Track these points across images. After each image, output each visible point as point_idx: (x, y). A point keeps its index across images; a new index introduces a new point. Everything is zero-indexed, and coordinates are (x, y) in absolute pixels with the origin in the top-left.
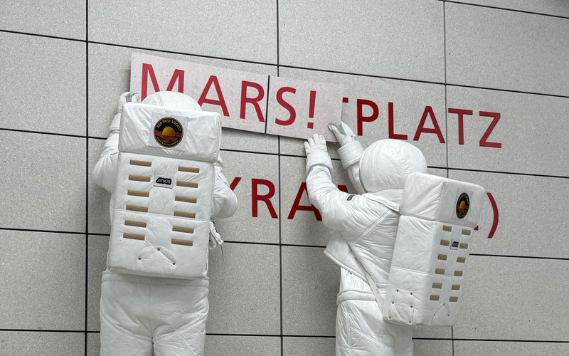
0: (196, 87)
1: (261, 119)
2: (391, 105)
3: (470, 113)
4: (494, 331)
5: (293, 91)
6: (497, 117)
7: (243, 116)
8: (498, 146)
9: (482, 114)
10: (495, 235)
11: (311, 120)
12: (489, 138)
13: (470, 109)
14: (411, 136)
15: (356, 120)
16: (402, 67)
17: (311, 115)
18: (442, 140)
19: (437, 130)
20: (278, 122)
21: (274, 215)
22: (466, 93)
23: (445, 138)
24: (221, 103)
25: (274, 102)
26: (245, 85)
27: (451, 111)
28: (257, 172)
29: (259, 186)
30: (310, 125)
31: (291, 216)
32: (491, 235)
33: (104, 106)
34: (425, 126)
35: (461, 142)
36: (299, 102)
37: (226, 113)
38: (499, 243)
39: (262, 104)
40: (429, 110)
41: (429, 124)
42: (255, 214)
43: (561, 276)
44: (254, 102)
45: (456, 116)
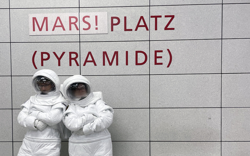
0: (52, 22)
1: (77, 29)
2: (125, 18)
3: (160, 17)
4: (168, 104)
5: (89, 17)
6: (173, 17)
7: (70, 29)
8: (173, 29)
9: (166, 16)
10: (170, 66)
11: (97, 27)
12: (169, 26)
13: (160, 15)
14: (134, 29)
15: (111, 25)
16: (130, 2)
17: (96, 25)
18: (147, 29)
19: (145, 26)
20: (84, 29)
21: (78, 65)
22: (159, 8)
23: (149, 28)
24: (62, 26)
25: (82, 22)
26: (70, 18)
27: (152, 17)
28: (71, 49)
29: (72, 55)
30: (97, 29)
31: (84, 65)
32: (168, 67)
33: (16, 31)
34: (140, 24)
35: (156, 29)
36: (92, 21)
37: (64, 29)
38: (171, 69)
39: (77, 24)
40: (142, 18)
41: (142, 23)
42: (70, 65)
43: (201, 81)
44: (74, 23)
45: (154, 19)
